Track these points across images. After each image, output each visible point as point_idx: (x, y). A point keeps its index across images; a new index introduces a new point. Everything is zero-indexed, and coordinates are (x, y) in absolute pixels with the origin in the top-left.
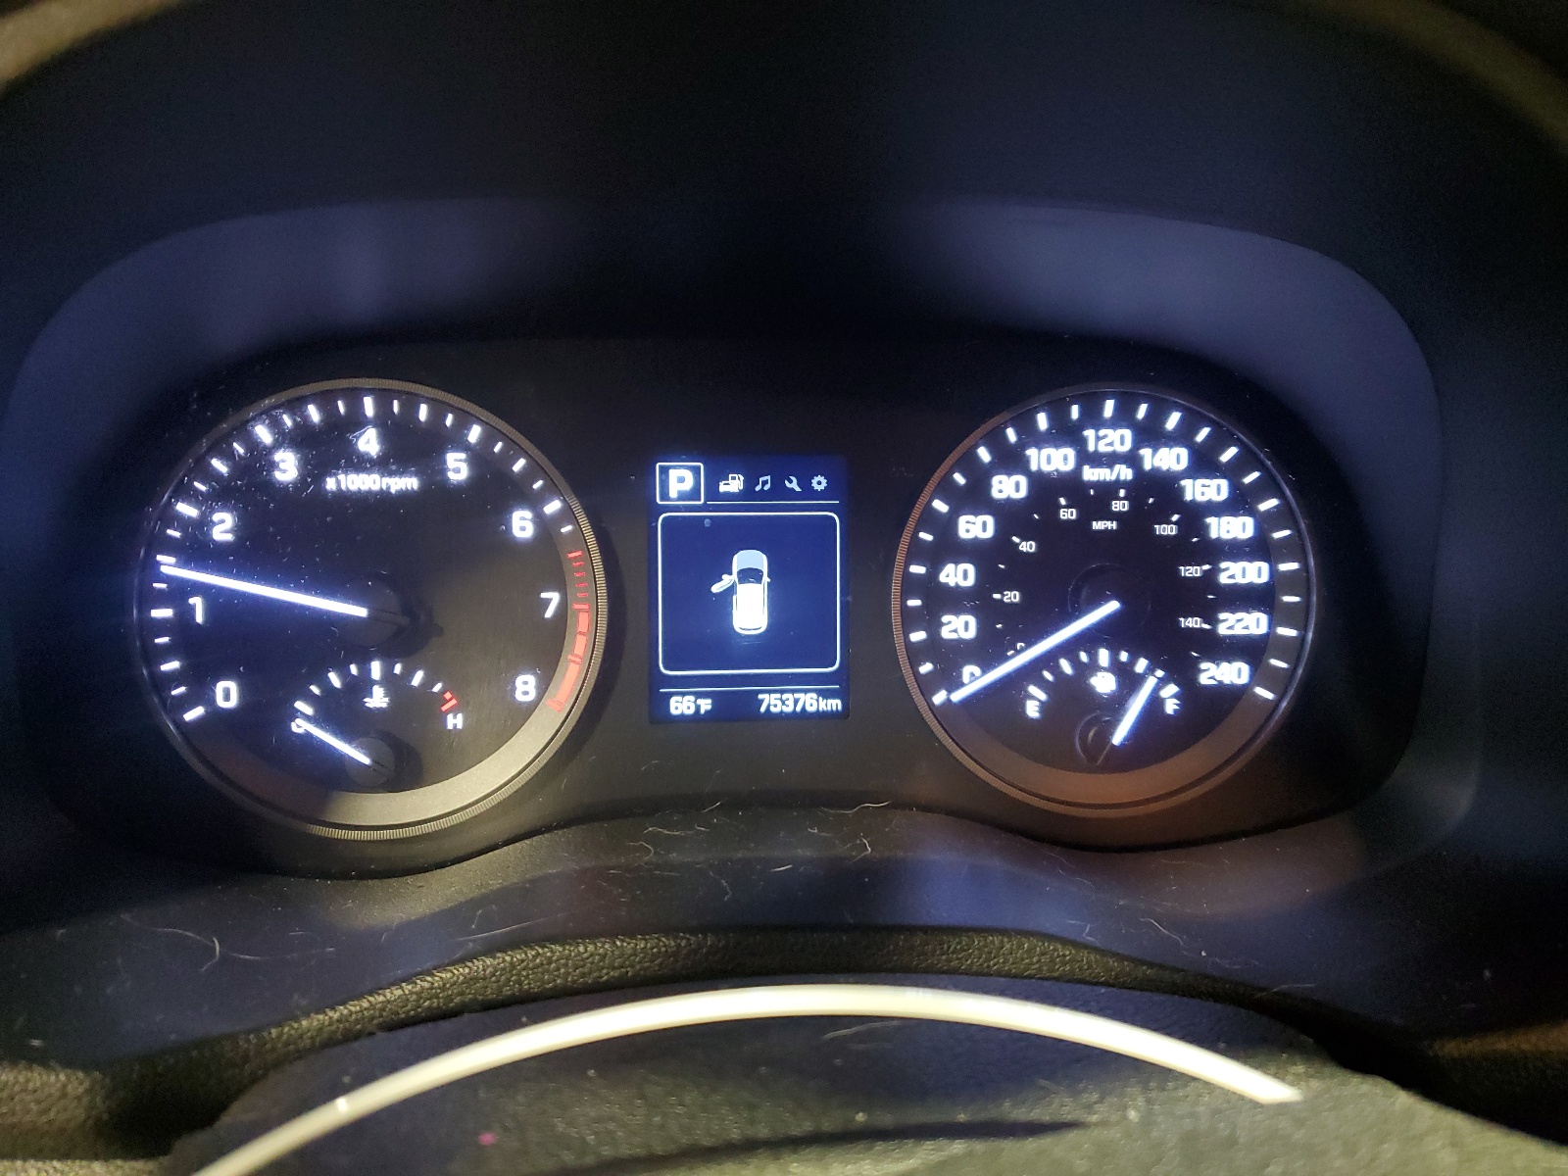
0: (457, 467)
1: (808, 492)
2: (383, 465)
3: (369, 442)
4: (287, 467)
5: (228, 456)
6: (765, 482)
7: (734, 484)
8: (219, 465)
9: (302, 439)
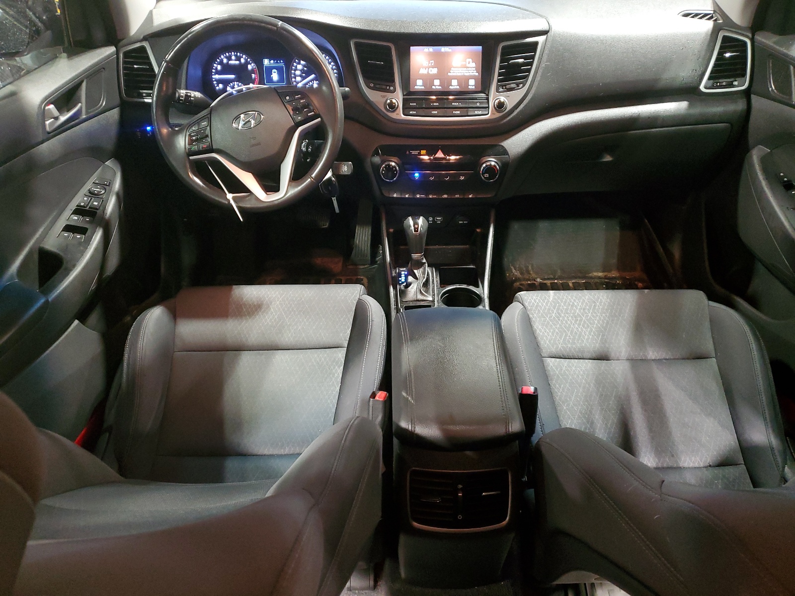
0: (243, 61)
1: (281, 62)
2: (236, 60)
3: (233, 58)
4: (225, 61)
5: (219, 59)
6: (276, 61)
7: (272, 61)
8: (218, 60)
9: (226, 57)
